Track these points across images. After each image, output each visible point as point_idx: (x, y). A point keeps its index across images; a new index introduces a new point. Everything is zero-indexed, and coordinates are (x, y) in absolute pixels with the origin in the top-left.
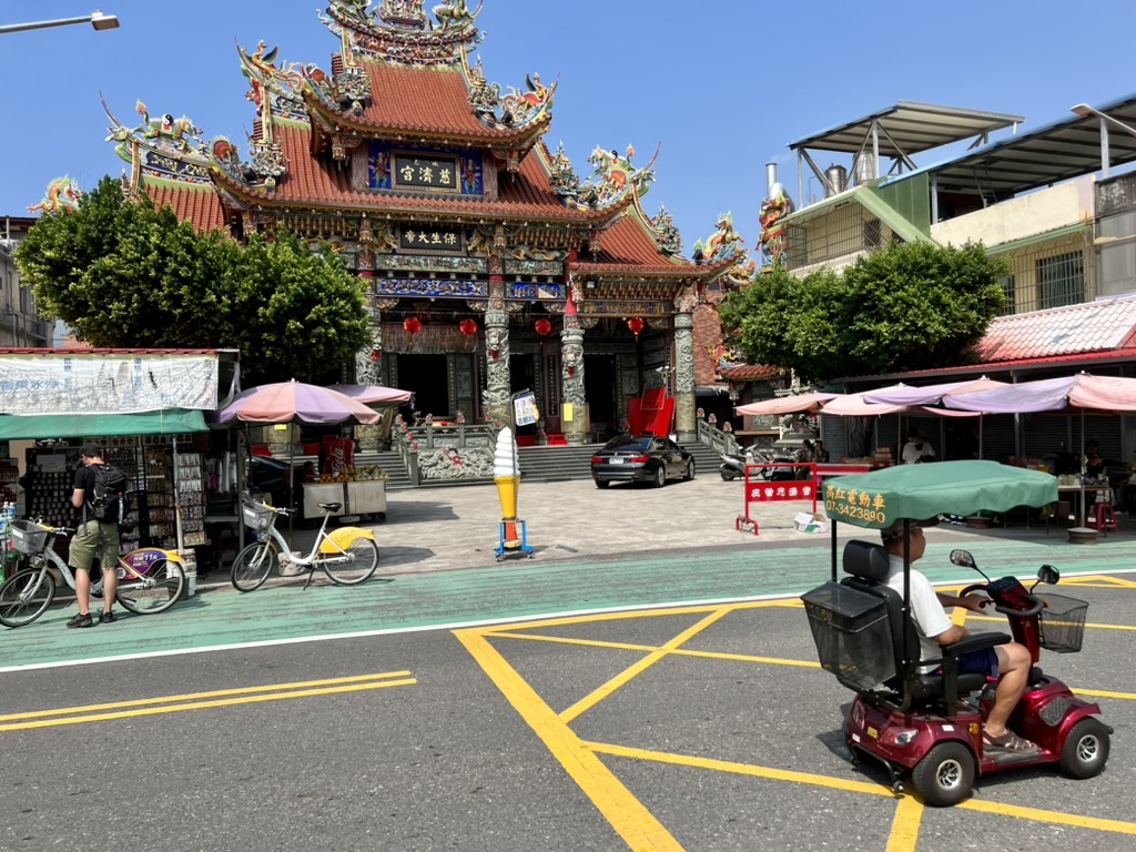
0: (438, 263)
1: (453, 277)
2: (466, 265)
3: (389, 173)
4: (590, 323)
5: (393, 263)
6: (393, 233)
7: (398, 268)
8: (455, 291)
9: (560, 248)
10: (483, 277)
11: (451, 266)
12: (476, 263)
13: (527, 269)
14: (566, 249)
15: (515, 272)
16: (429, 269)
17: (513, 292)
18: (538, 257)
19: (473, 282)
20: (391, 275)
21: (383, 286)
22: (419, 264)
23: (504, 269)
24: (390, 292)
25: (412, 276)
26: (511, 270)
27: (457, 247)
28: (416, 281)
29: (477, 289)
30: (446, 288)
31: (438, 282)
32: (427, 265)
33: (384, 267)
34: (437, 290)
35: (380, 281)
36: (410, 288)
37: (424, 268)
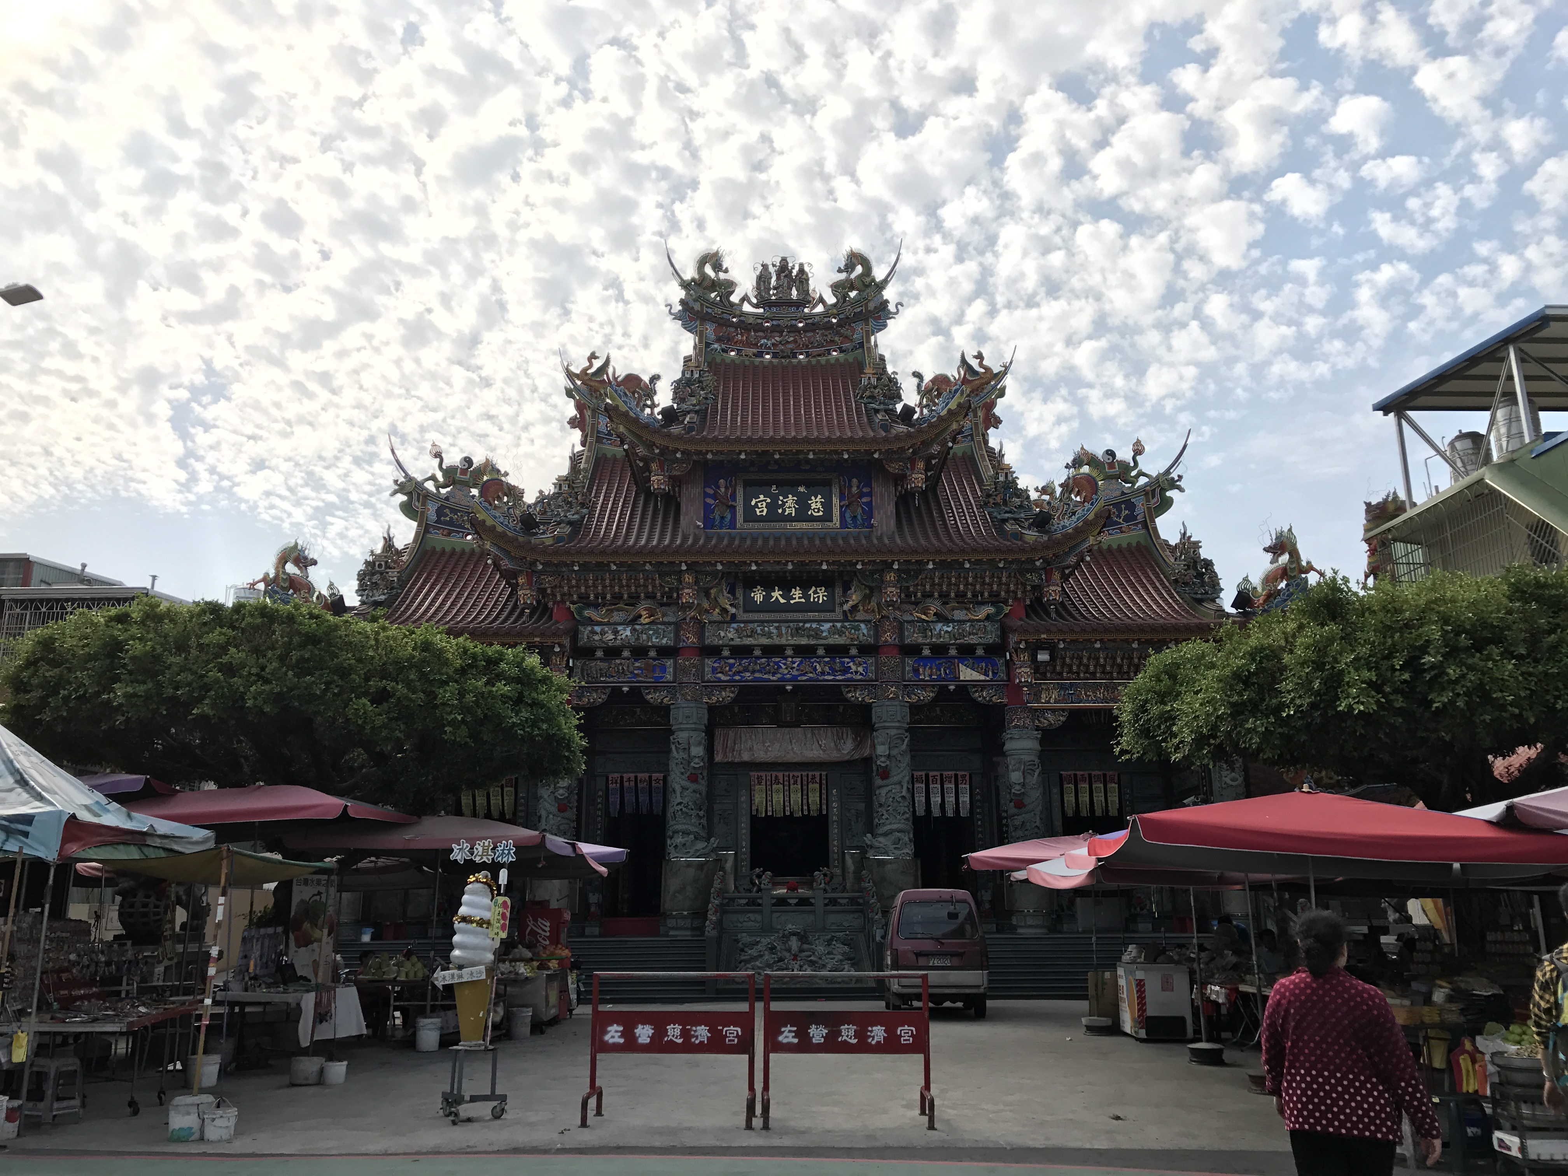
0: (798, 631)
1: (821, 652)
2: (840, 633)
3: (733, 508)
4: (1051, 720)
5: (730, 636)
6: (732, 592)
7: (737, 642)
8: (823, 673)
9: (995, 600)
10: (866, 650)
11: (817, 634)
12: (857, 629)
13: (939, 635)
14: (1005, 602)
15: (920, 640)
16: (783, 641)
17: (916, 671)
18: (958, 615)
19: (852, 658)
20: (726, 653)
21: (714, 670)
22: (769, 635)
23: (901, 636)
24: (723, 678)
25: (757, 652)
26: (914, 637)
27: (828, 607)
28: (763, 660)
29: (857, 669)
30: (808, 669)
31: (798, 660)
32: (780, 635)
33: (717, 642)
34: (795, 673)
35: (709, 662)
36: (753, 672)
37: (777, 641)
